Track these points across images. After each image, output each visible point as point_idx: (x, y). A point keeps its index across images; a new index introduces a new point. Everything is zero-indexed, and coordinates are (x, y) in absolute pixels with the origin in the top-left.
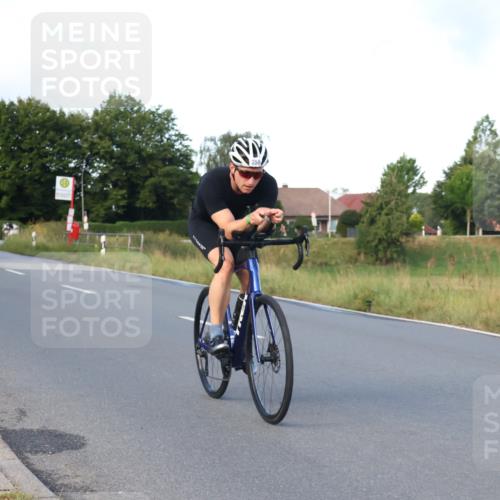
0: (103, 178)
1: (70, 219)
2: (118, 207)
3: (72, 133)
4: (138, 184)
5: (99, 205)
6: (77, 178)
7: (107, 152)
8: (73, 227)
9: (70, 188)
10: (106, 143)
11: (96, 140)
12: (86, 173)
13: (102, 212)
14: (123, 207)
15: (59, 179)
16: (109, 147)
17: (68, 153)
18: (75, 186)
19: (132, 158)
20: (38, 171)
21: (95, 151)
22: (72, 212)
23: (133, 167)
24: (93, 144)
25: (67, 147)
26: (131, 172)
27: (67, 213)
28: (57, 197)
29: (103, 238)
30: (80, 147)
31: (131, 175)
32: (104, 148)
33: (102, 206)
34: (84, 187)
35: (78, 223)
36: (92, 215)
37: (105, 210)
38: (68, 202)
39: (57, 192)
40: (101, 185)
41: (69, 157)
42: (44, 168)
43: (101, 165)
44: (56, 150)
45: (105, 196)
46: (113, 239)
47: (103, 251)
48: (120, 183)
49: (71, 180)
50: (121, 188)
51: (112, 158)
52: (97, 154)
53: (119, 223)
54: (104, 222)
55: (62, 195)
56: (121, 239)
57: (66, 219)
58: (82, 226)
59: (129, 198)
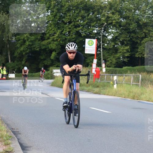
0: (114, 39)
1: (94, 66)
2: (124, 57)
3: (95, 11)
4: (137, 43)
5: (112, 57)
6: (98, 40)
7: (117, 22)
8: (96, 71)
9: (94, 46)
10: (116, 17)
11: (110, 15)
12: (104, 36)
13: (114, 61)
14: (128, 57)
15: (87, 40)
16: (118, 19)
17: (92, 24)
18: (97, 45)
19: (133, 26)
20: (74, 36)
21: (110, 22)
22: (95, 61)
23: (134, 32)
24: (108, 17)
25: (91, 20)
26: (132, 35)
27: (92, 62)
28: (86, 52)
29: (115, 78)
30: (100, 20)
31: (132, 36)
32: (115, 20)
33: (114, 57)
34: (103, 45)
35: (99, 68)
36: (108, 63)
37: (116, 59)
38: (92, 55)
39: (86, 49)
40: (113, 44)
41: (93, 26)
42: (78, 34)
43: (113, 31)
44: (85, 23)
45: (116, 50)
46: (121, 78)
47: (115, 86)
48: (125, 43)
49: (95, 41)
50: (126, 45)
51: (120, 26)
52: (111, 23)
53: (125, 68)
54: (115, 67)
55: (89, 51)
56: (126, 78)
57: (91, 66)
58: (102, 70)
59: (131, 51)
